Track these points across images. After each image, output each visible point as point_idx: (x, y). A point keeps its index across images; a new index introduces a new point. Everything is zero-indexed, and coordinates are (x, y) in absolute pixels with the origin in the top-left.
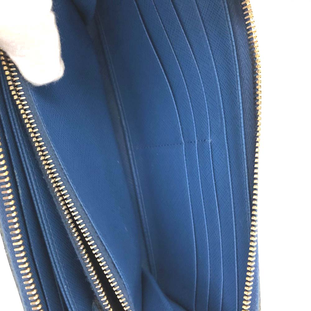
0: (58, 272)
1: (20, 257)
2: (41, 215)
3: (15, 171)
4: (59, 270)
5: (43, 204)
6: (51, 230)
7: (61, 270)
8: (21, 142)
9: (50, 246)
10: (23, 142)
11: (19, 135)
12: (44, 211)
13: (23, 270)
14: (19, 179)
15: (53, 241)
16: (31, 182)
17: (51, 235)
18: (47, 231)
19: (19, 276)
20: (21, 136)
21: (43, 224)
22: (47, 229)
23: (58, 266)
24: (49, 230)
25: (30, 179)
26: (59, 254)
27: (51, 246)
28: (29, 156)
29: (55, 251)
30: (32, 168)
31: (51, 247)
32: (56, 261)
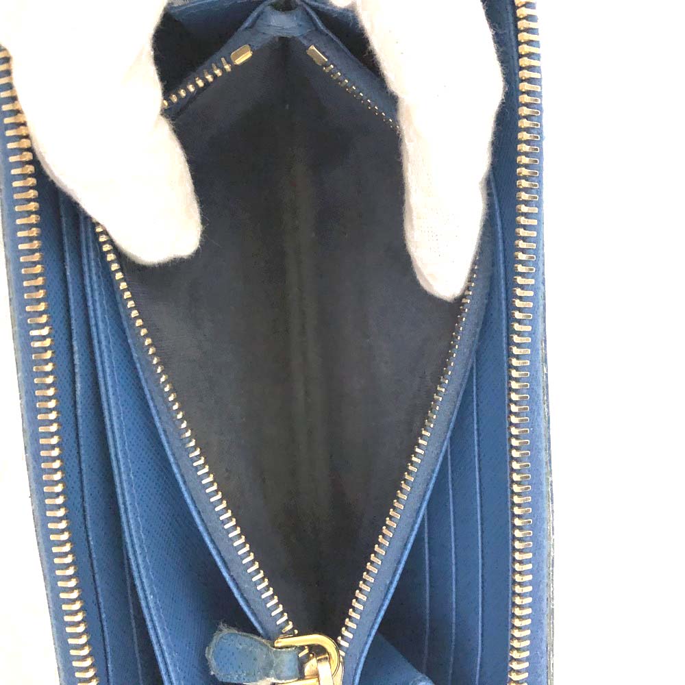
0: (138, 566)
1: (56, 517)
2: (115, 441)
3: (75, 343)
4: (140, 561)
5: (122, 418)
6: (131, 476)
7: (144, 561)
8: (96, 286)
9: (126, 509)
10: (99, 286)
11: (94, 271)
12: (122, 433)
13: (58, 546)
14: (80, 359)
15: (134, 498)
16: (104, 371)
17: (132, 486)
18: (124, 477)
19: (48, 557)
20: (96, 274)
21: (118, 461)
22: (124, 472)
23: (138, 552)
24: (128, 475)
25: (102, 363)
26: (144, 528)
27: (129, 507)
28: (106, 316)
29: (136, 520)
30: (109, 342)
31: (129, 510)
32: (135, 540)
